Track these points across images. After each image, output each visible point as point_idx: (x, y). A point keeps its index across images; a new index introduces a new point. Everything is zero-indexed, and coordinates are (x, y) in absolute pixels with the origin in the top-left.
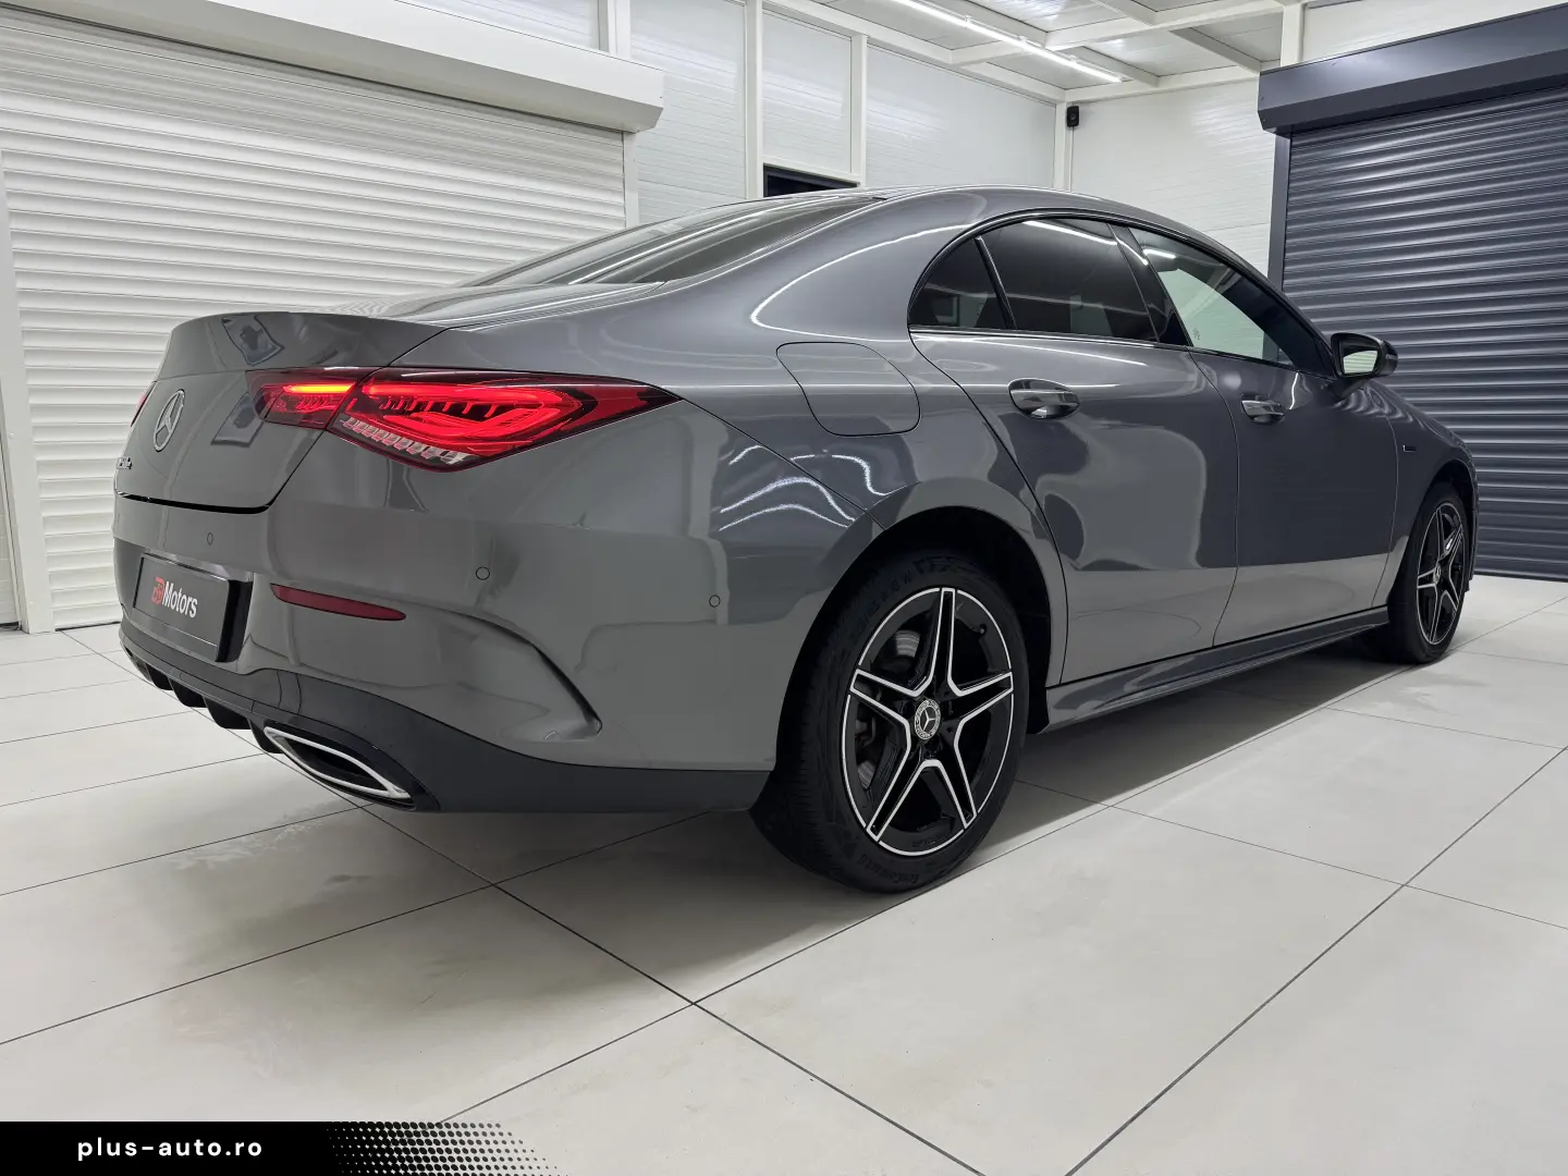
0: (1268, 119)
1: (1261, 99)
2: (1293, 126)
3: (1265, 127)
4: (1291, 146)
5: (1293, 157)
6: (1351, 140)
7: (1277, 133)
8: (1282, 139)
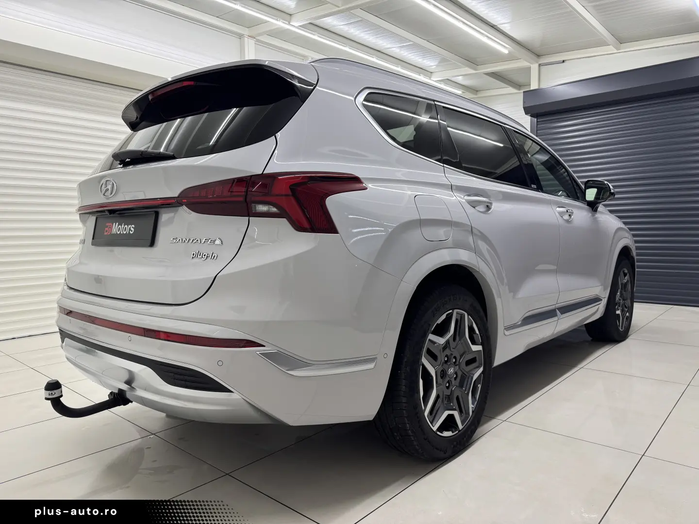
0: (527, 110)
1: (524, 102)
2: (537, 113)
3: (526, 113)
4: (537, 122)
5: (538, 126)
6: (557, 120)
7: (531, 116)
8: (533, 118)
